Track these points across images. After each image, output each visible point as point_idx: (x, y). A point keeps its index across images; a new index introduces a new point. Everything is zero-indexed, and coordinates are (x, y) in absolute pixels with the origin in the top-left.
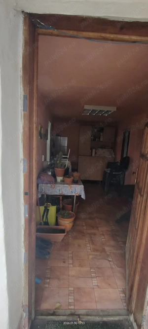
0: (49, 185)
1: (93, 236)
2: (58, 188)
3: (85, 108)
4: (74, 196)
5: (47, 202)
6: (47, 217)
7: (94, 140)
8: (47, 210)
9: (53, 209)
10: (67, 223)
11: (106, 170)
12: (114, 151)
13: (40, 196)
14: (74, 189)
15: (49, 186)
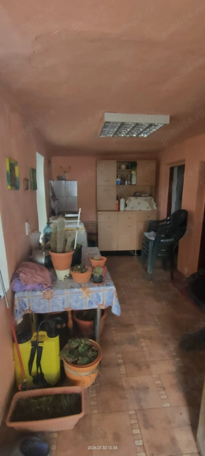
0: (39, 293)
1: (142, 395)
2: (61, 297)
3: (106, 120)
4: (95, 311)
5: (37, 331)
6: (39, 365)
7: (123, 183)
8: (37, 351)
9: (51, 346)
10: (84, 376)
11: (147, 234)
12: (156, 200)
13: (19, 320)
14: (95, 296)
15: (38, 296)
